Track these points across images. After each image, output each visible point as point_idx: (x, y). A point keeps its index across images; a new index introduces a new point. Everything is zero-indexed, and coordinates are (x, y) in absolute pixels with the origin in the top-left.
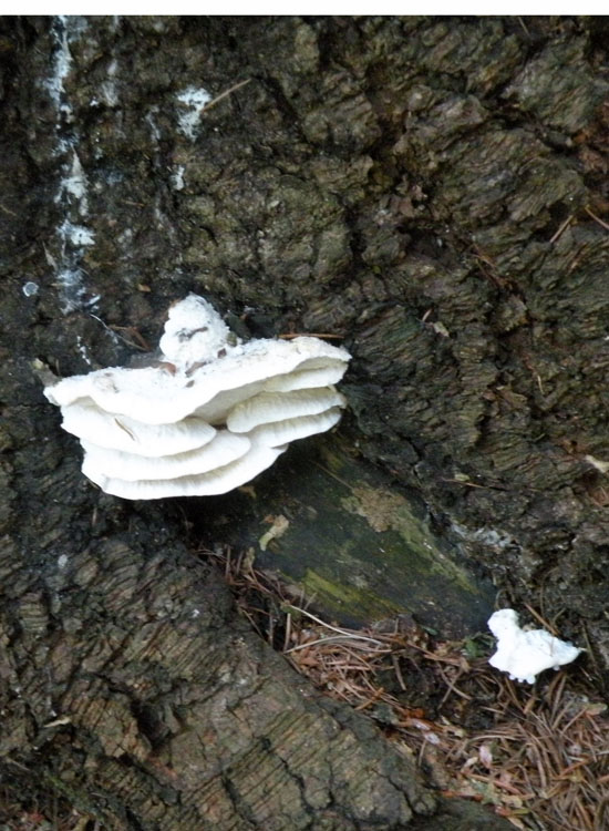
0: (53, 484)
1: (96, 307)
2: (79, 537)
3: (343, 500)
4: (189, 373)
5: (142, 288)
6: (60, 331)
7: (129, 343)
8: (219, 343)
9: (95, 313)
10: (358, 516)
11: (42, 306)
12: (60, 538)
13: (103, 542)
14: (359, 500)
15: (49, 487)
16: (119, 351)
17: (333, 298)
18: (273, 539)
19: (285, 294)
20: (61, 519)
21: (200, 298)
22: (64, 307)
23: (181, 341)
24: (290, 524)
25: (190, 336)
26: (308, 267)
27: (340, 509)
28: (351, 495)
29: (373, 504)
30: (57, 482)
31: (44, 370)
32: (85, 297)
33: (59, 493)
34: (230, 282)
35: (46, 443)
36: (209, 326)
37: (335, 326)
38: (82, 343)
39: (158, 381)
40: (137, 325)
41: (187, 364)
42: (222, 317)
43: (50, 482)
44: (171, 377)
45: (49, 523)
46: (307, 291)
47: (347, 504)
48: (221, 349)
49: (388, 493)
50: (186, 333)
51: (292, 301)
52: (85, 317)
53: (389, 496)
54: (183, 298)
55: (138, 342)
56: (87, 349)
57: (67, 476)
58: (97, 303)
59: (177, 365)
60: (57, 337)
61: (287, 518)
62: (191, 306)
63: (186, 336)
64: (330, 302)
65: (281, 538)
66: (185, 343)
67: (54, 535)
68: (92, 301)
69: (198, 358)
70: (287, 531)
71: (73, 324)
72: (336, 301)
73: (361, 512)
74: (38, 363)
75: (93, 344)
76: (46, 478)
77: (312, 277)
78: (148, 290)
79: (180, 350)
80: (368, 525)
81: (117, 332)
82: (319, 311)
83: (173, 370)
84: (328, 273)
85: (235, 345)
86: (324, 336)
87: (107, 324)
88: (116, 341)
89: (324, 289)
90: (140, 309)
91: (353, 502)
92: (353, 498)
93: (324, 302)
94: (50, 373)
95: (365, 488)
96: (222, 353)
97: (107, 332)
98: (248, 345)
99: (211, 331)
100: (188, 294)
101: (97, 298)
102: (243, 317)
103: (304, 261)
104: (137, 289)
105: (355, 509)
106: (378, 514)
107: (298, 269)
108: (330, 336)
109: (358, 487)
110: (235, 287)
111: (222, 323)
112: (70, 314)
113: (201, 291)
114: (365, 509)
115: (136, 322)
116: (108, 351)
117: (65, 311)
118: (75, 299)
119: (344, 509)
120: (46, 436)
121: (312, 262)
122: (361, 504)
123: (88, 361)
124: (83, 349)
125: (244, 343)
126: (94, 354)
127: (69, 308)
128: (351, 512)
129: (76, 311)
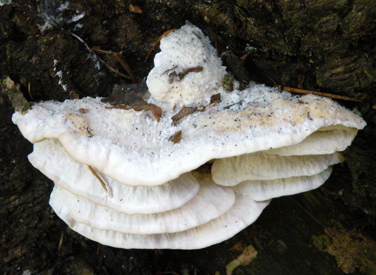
0: (20, 205)
1: (80, 26)
2: (44, 256)
3: (314, 237)
4: (176, 120)
5: (133, 9)
6: (34, 51)
7: (112, 69)
8: (214, 85)
9: (77, 33)
10: (327, 254)
11: (17, 19)
12: (24, 255)
13: (69, 261)
14: (331, 239)
15: (16, 207)
16: (101, 78)
17: (359, 57)
18: (240, 267)
19: (299, 43)
20: (27, 237)
21: (197, 29)
22: (42, 23)
23: (171, 81)
24: (258, 255)
25: (182, 76)
26: (338, 19)
27: (310, 246)
28: (323, 233)
29: (345, 245)
30: (24, 203)
31: (14, 90)
32: (68, 14)
33: (25, 215)
34: (235, 19)
35: (14, 165)
36: (205, 66)
37: (356, 90)
38: (59, 67)
39: (139, 127)
40: (124, 49)
41: (175, 108)
42: (219, 54)
43: (17, 202)
44: (156, 122)
45: (13, 240)
46: (330, 46)
47: (318, 241)
48: (215, 93)
49: (360, 235)
50: (178, 71)
51: (307, 52)
52: (65, 37)
53: (361, 239)
54: (178, 27)
55: (122, 70)
56: (64, 74)
57: (35, 199)
58: (80, 21)
59: (164, 107)
60: (30, 58)
61: (257, 248)
62: (186, 39)
63: (177, 75)
64: (355, 61)
65: (247, 266)
66: (175, 84)
67: (18, 252)
68: (76, 19)
69: (187, 102)
70: (254, 260)
71: (49, 44)
72: (363, 62)
73: (330, 250)
74: (9, 83)
75: (72, 67)
76: (13, 198)
77: (339, 31)
78: (140, 11)
79: (169, 91)
80: (337, 265)
81: (101, 56)
82: (340, 70)
83: (158, 114)
84: (362, 28)
85: (231, 89)
86: (339, 97)
87: (90, 46)
88: (98, 65)
89: (351, 45)
90: (129, 32)
91: (324, 240)
92: (325, 236)
93: (347, 60)
94: (21, 95)
95: (338, 229)
96: (216, 99)
97: (89, 56)
98: (246, 92)
99: (206, 72)
100: (184, 24)
101: (82, 16)
102: (244, 57)
103: (335, 11)
104: (127, 10)
105: (325, 247)
106: (348, 256)
107: (325, 19)
108: (347, 99)
109: (331, 227)
110: (240, 26)
111: (219, 61)
112: (47, 31)
113: (198, 21)
114: (335, 248)
115: (123, 46)
116: (88, 76)
117: (43, 28)
118: (56, 14)
119: (314, 246)
120: (14, 157)
121: (342, 13)
122: (332, 243)
123: (64, 87)
124: (59, 73)
125: (241, 89)
126: (71, 79)
127: (47, 25)
128: (320, 249)
129: (55, 30)
